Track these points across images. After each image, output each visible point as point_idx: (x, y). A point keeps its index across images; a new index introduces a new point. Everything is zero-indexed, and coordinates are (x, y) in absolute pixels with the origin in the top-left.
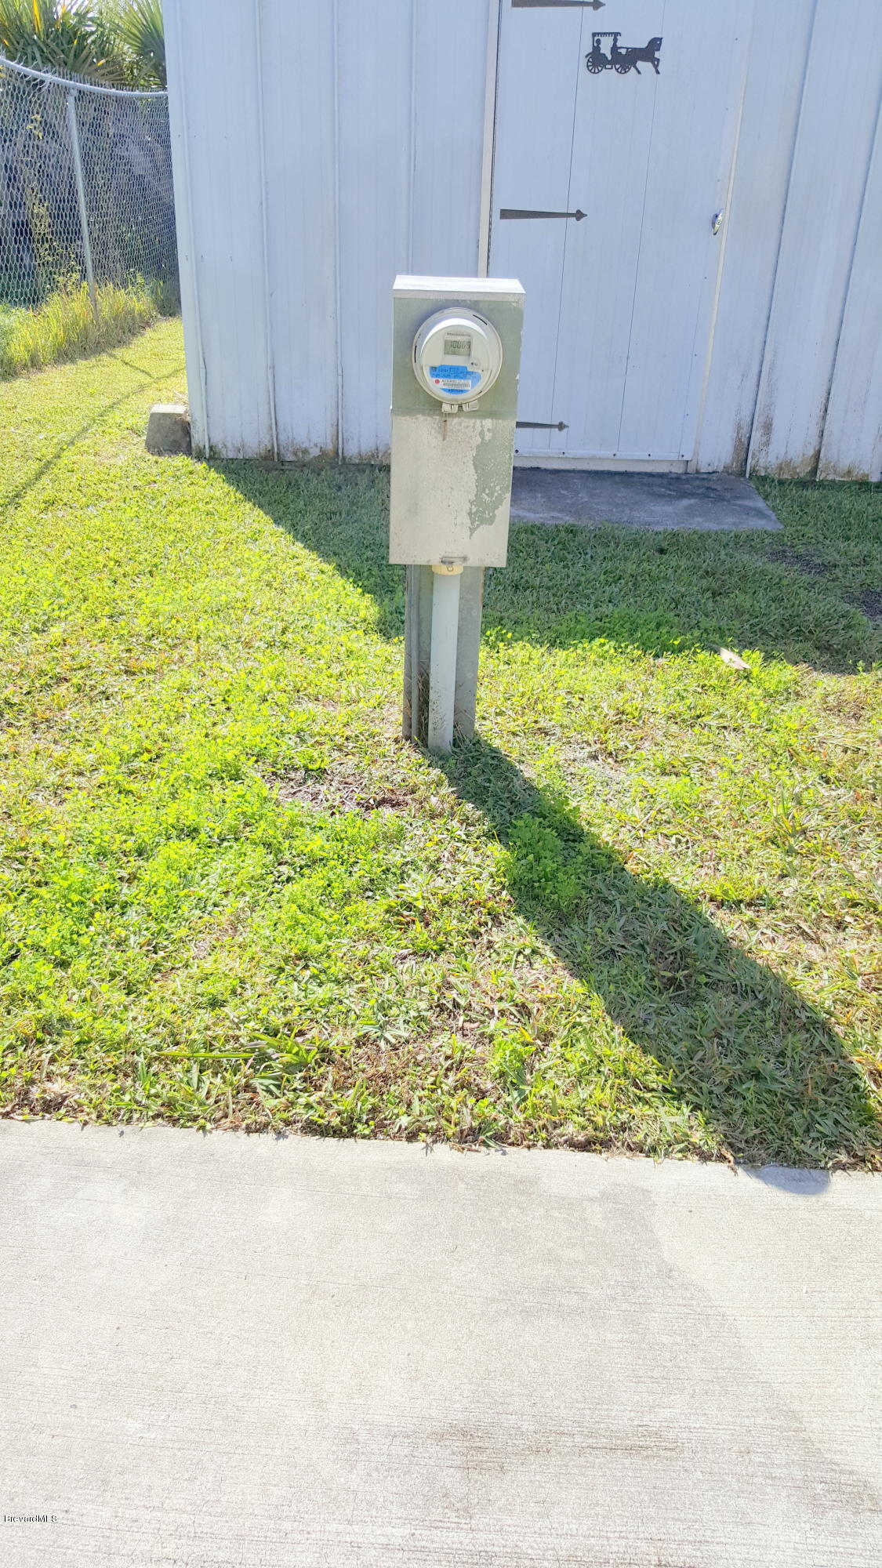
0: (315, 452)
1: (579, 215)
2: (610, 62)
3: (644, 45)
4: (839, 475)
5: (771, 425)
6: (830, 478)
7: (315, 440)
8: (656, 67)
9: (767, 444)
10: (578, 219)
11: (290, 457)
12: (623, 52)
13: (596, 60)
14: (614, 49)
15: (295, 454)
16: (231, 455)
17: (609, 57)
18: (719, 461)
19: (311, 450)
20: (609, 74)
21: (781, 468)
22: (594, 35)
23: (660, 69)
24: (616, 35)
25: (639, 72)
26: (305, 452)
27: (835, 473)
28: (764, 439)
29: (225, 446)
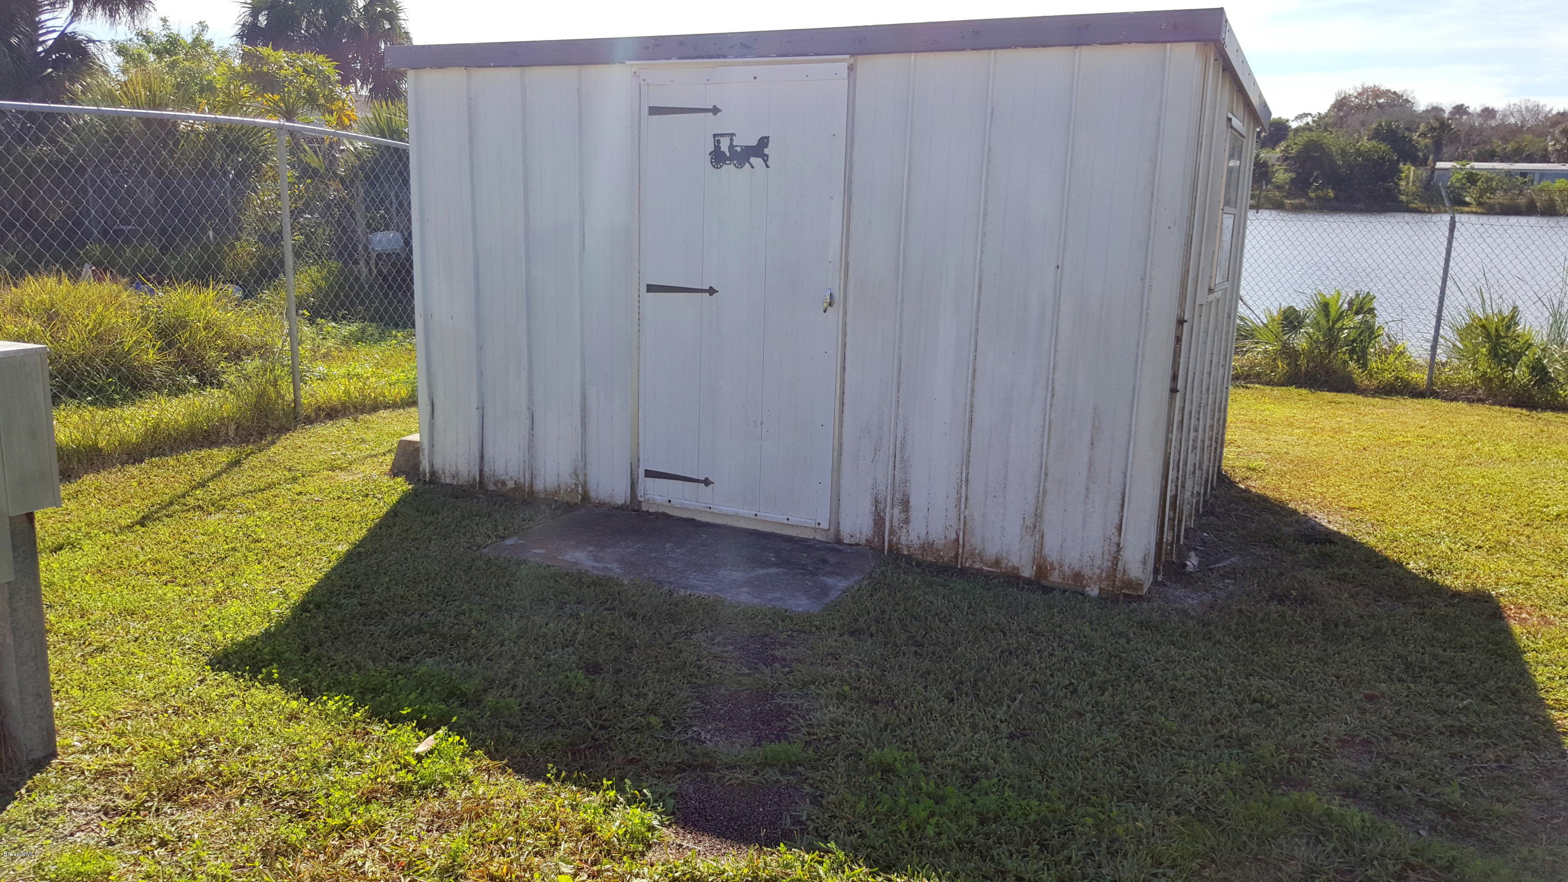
0: (511, 484)
1: (712, 291)
2: (728, 159)
3: (755, 143)
4: (986, 564)
5: (908, 502)
6: (977, 566)
7: (511, 474)
8: (765, 161)
9: (907, 521)
10: (711, 295)
11: (492, 487)
12: (739, 149)
13: (718, 158)
14: (731, 147)
15: (495, 484)
16: (448, 481)
17: (728, 154)
18: (861, 533)
19: (508, 482)
20: (729, 169)
21: (922, 547)
22: (715, 136)
23: (769, 163)
24: (732, 135)
25: (752, 167)
26: (504, 483)
27: (982, 561)
28: (903, 516)
29: (444, 473)
